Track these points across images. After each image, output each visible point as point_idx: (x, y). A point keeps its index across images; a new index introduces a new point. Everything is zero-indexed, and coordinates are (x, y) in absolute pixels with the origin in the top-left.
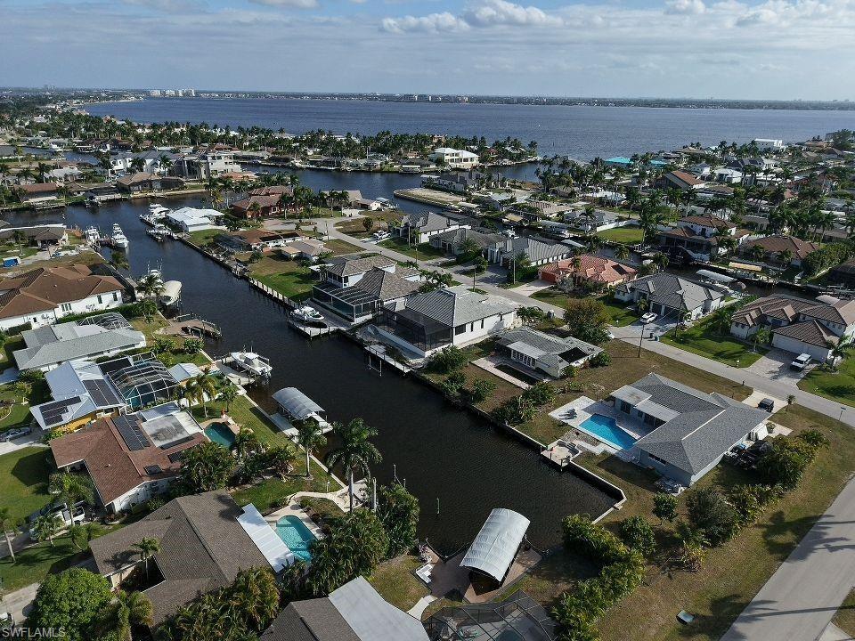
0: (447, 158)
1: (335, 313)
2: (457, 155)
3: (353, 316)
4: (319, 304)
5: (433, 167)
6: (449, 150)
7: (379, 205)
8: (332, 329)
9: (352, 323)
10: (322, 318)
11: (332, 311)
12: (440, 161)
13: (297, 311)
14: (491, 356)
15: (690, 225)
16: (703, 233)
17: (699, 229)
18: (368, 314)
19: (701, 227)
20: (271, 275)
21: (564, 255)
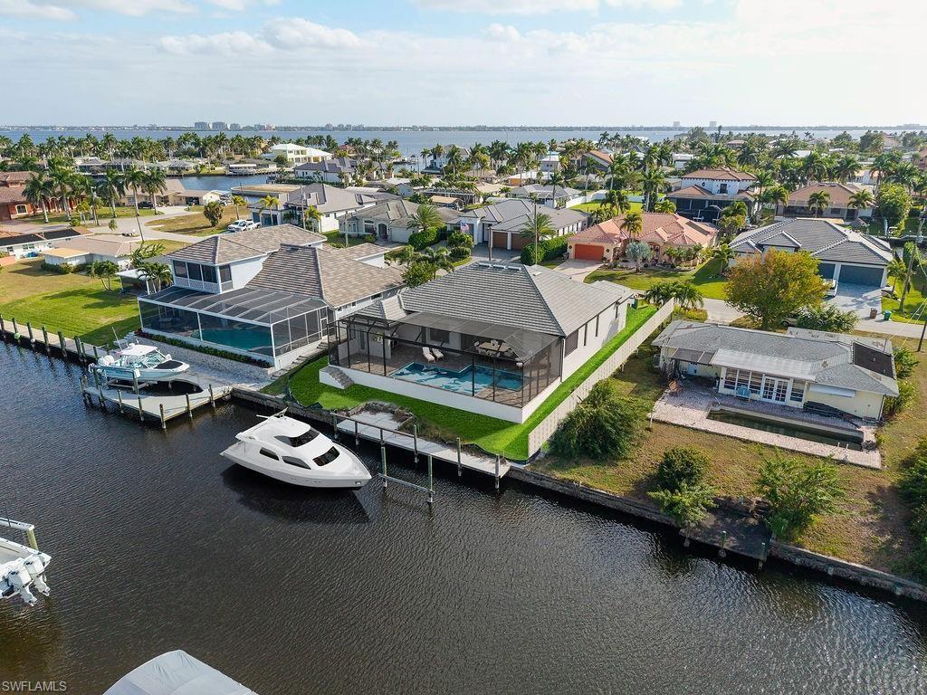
0: (290, 156)
1: (215, 353)
2: (302, 152)
3: (269, 353)
4: (163, 340)
5: (273, 168)
6: (291, 147)
7: (218, 198)
8: (218, 392)
9: (270, 371)
10: (185, 367)
11: (201, 349)
12: (281, 161)
13: (107, 360)
14: (672, 394)
15: (700, 183)
16: (723, 190)
17: (716, 186)
18: (304, 343)
19: (719, 183)
20: (21, 301)
21: (580, 224)
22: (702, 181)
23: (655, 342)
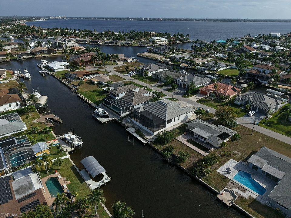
0: (156, 41)
2: (160, 39)
3: (120, 112)
4: (106, 106)
5: (151, 44)
6: (157, 38)
7: (131, 60)
8: (111, 119)
9: (120, 116)
10: (107, 113)
11: (111, 109)
12: (154, 42)
13: (96, 110)
14: (184, 135)
15: (258, 69)
16: (264, 72)
17: (262, 70)
18: (127, 112)
19: (263, 70)
20: (86, 92)
21: (209, 82)
22: (259, 68)
23: (187, 124)
